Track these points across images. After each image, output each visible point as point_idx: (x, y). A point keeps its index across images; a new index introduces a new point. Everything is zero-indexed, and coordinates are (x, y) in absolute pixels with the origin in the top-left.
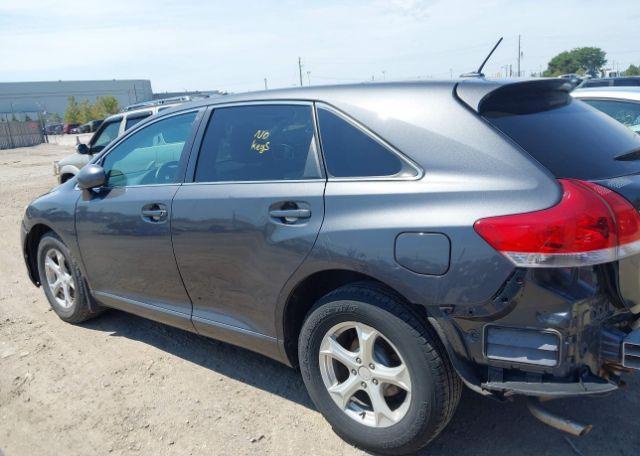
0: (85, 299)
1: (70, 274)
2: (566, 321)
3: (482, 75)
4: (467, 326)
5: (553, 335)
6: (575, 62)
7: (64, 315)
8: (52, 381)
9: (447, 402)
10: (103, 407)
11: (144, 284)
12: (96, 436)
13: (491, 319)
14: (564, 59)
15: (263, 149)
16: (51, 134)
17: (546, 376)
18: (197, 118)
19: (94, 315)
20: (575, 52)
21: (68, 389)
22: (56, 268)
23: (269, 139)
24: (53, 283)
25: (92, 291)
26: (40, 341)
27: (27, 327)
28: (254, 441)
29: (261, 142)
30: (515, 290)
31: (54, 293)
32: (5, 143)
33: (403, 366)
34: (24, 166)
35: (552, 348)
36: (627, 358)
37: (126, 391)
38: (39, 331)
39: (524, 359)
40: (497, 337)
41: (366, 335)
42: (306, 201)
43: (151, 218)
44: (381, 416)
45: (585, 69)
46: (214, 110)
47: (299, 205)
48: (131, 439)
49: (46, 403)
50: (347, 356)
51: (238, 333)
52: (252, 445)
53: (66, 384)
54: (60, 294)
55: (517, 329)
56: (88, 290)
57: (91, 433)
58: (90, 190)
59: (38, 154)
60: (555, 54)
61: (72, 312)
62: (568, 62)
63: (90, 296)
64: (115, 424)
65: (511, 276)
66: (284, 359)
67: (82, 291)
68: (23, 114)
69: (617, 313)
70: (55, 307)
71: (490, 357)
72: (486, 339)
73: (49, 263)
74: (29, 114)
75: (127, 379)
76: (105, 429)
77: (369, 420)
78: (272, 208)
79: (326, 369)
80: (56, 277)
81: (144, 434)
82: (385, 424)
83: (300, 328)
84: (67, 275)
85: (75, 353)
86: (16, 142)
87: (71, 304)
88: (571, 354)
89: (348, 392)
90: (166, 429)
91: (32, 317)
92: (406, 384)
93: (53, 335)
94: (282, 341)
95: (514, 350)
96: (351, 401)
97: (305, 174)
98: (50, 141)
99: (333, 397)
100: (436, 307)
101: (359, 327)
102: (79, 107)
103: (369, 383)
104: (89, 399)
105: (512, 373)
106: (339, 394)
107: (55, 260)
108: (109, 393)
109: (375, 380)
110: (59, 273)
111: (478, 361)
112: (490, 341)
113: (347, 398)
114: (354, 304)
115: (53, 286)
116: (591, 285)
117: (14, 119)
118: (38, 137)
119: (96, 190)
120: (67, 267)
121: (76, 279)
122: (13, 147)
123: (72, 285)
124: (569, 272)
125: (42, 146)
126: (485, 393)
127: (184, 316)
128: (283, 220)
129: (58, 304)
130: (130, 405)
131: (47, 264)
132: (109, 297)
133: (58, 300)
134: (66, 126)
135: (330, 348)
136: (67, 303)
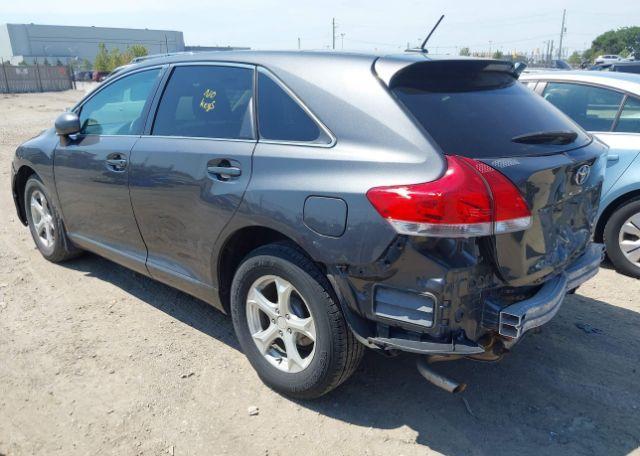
0: (63, 240)
1: (51, 214)
2: (441, 286)
3: (425, 51)
4: (359, 284)
5: (429, 298)
6: (621, 42)
7: (46, 254)
8: (21, 311)
9: (345, 353)
10: (61, 337)
11: (122, 231)
12: (48, 361)
13: (380, 280)
14: (608, 38)
15: (209, 107)
16: (80, 80)
17: (425, 336)
18: (160, 75)
19: (71, 256)
20: (621, 31)
21: (33, 320)
22: (40, 208)
23: (214, 99)
24: (38, 222)
25: (68, 233)
26: (19, 275)
27: (12, 261)
28: (184, 377)
29: (208, 101)
30: (398, 254)
31: (38, 232)
32: (34, 87)
33: (311, 318)
34: (48, 110)
35: (428, 310)
36: (504, 326)
37: (84, 325)
38: (21, 266)
39: (405, 319)
40: (383, 297)
41: (284, 289)
42: (238, 159)
43: (114, 167)
44: (292, 362)
45: (631, 51)
46: (175, 68)
47: (232, 163)
48: (77, 366)
49: (12, 329)
50: (268, 306)
51: (183, 280)
52: (181, 381)
53: (34, 314)
54: (43, 234)
55: (399, 291)
56: (65, 231)
57: (44, 357)
58: (66, 137)
59: (64, 100)
60: (601, 33)
61: (52, 250)
62: (613, 42)
63: (66, 237)
64: (67, 352)
65: (394, 241)
66: (218, 306)
67: (61, 231)
68: (55, 59)
69: (501, 284)
70: (39, 246)
71: (378, 314)
72: (374, 298)
73: (34, 204)
74: (61, 59)
75: (89, 314)
76: (57, 355)
77: (284, 366)
78: (210, 164)
79: (252, 318)
80: (39, 218)
81: (91, 363)
82: (295, 370)
83: (232, 279)
84: (49, 216)
85: (48, 289)
86: (45, 86)
87: (52, 244)
88: (445, 317)
89: (268, 340)
90: (111, 360)
91: (18, 253)
92: (312, 335)
93: (32, 271)
94: (217, 290)
95: (398, 310)
96: (271, 347)
97: (241, 135)
98: (78, 88)
99: (257, 343)
100: (334, 266)
101: (278, 280)
102: (109, 54)
103: (284, 331)
104: (50, 329)
105: (396, 331)
106: (260, 340)
107: (39, 201)
108: (69, 325)
109: (289, 329)
110: (42, 214)
111: (369, 316)
112: (378, 299)
113: (267, 345)
114: (273, 259)
115: (37, 226)
116: (474, 256)
117: (46, 63)
118: (66, 83)
119: (73, 136)
120: (49, 208)
121: (55, 220)
122: (42, 91)
123: (53, 226)
124: (452, 242)
125: (70, 91)
126: (372, 346)
127: (140, 260)
128: (219, 176)
129: (42, 243)
130: (84, 336)
131: (32, 205)
132: (84, 240)
133: (42, 239)
134: (95, 74)
135: (256, 299)
136: (48, 242)
